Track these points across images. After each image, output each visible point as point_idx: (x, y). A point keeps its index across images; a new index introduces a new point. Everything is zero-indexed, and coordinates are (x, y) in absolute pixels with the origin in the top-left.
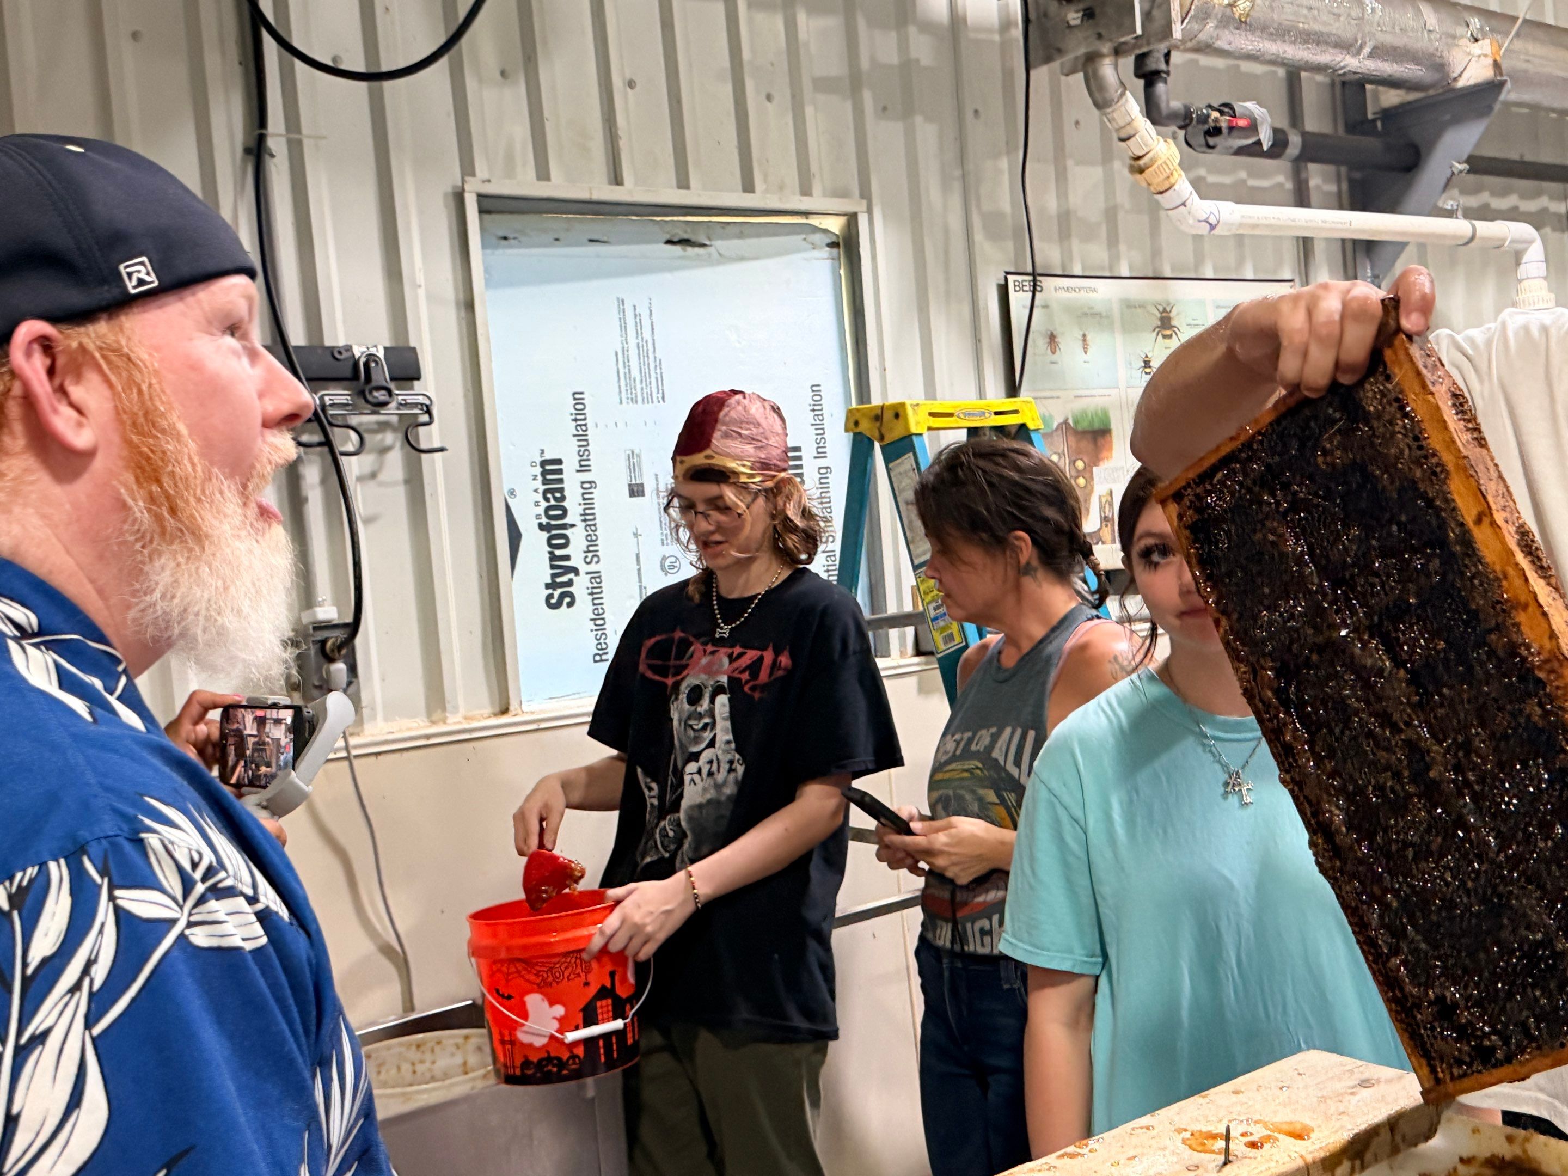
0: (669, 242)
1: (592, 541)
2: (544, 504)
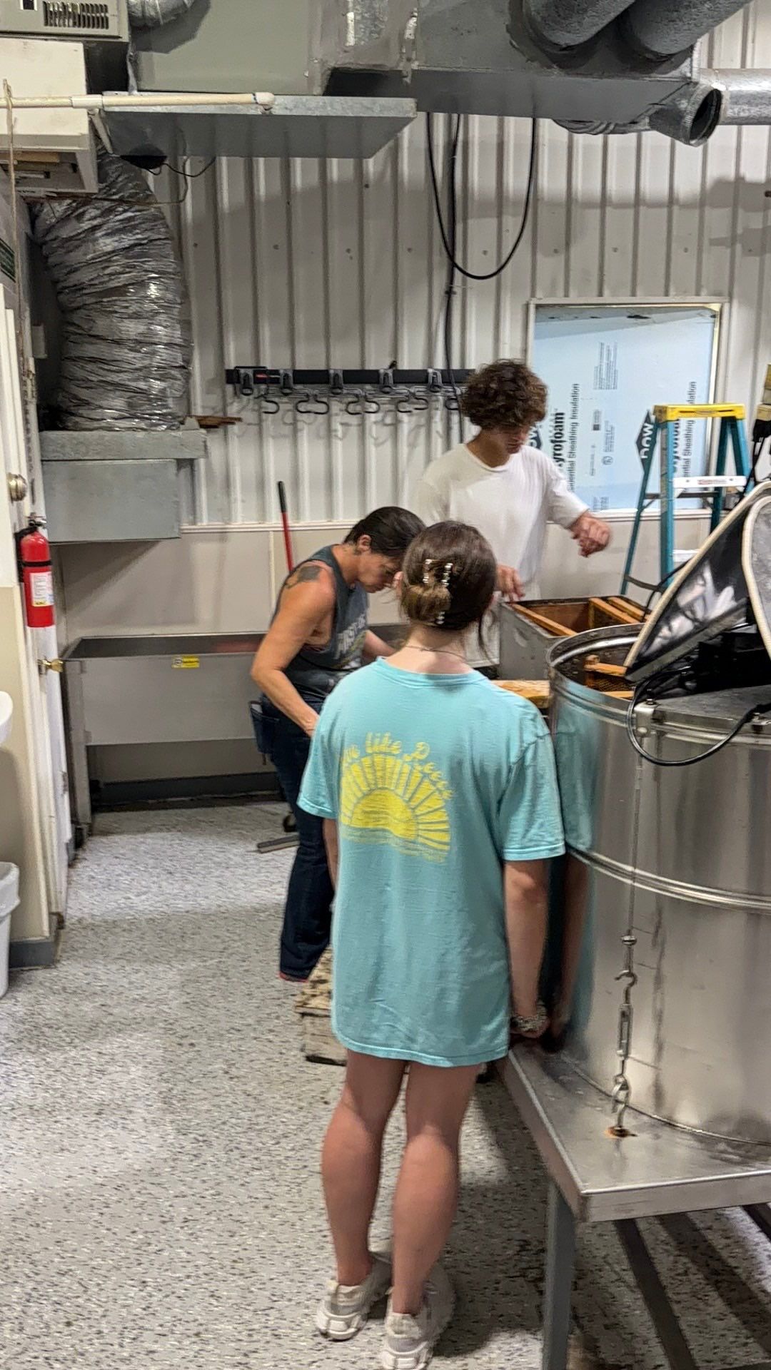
0: (630, 317)
1: (573, 448)
2: (555, 432)
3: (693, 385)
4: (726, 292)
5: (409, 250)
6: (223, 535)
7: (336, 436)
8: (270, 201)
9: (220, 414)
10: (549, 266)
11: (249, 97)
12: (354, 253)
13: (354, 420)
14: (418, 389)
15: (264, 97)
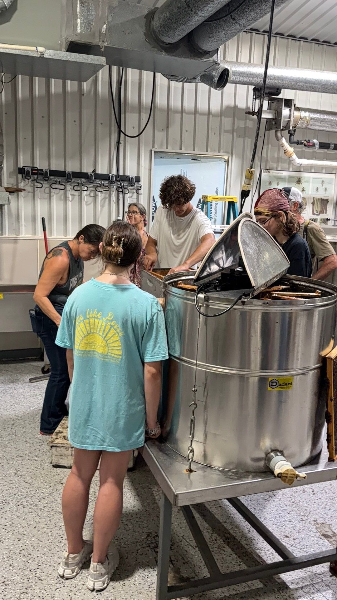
0: (192, 159)
3: (217, 189)
4: (230, 152)
5: (102, 124)
6: (15, 240)
7: (69, 200)
8: (40, 97)
9: (15, 187)
10: (160, 136)
11: (34, 48)
12: (77, 123)
13: (77, 193)
14: (105, 182)
15: (41, 49)
